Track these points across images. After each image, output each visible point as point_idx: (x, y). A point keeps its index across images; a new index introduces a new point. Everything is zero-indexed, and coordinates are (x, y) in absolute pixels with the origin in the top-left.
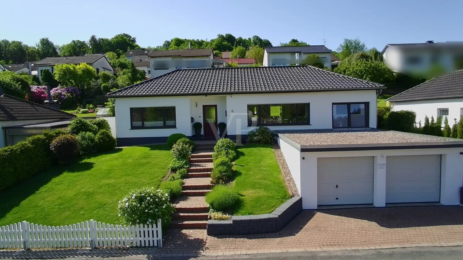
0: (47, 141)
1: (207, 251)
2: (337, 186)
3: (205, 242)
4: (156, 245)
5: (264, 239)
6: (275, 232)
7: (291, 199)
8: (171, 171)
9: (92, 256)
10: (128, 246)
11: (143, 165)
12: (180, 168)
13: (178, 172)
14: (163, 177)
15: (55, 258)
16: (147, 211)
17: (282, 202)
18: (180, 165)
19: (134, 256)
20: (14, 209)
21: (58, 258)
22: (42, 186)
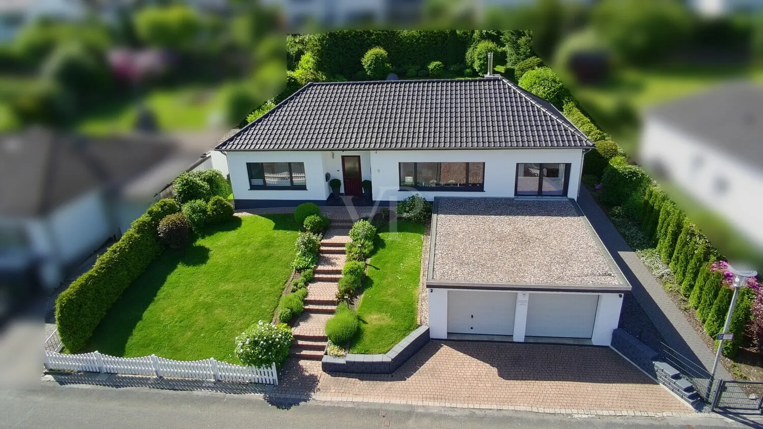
0: (153, 222)
1: (318, 393)
2: (472, 316)
3: (319, 381)
4: (272, 383)
5: (375, 382)
6: (388, 373)
7: (417, 330)
8: (295, 271)
9: (216, 390)
10: (247, 381)
11: (265, 259)
12: (304, 268)
13: (302, 273)
14: (286, 283)
15: (185, 390)
16: (260, 356)
17: (405, 335)
18: (305, 264)
19: (253, 394)
20: (138, 324)
21: (188, 390)
22: (158, 289)
